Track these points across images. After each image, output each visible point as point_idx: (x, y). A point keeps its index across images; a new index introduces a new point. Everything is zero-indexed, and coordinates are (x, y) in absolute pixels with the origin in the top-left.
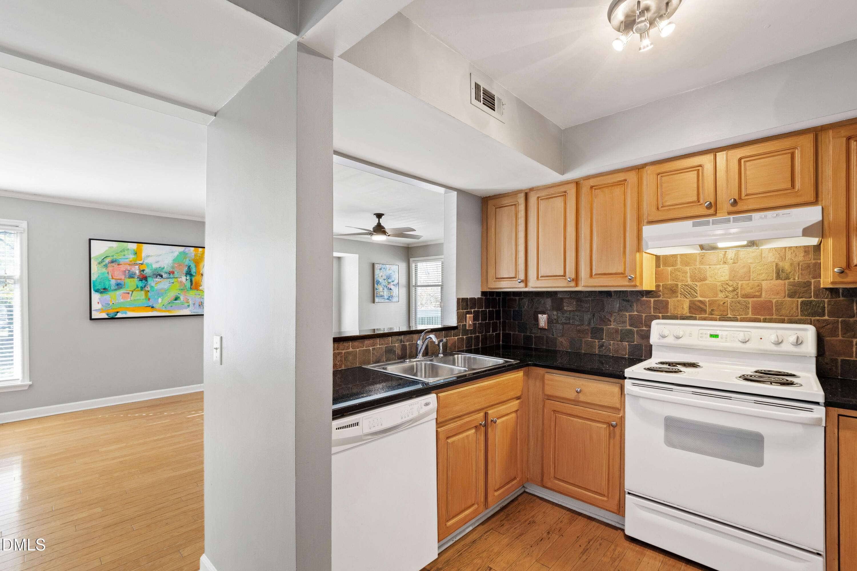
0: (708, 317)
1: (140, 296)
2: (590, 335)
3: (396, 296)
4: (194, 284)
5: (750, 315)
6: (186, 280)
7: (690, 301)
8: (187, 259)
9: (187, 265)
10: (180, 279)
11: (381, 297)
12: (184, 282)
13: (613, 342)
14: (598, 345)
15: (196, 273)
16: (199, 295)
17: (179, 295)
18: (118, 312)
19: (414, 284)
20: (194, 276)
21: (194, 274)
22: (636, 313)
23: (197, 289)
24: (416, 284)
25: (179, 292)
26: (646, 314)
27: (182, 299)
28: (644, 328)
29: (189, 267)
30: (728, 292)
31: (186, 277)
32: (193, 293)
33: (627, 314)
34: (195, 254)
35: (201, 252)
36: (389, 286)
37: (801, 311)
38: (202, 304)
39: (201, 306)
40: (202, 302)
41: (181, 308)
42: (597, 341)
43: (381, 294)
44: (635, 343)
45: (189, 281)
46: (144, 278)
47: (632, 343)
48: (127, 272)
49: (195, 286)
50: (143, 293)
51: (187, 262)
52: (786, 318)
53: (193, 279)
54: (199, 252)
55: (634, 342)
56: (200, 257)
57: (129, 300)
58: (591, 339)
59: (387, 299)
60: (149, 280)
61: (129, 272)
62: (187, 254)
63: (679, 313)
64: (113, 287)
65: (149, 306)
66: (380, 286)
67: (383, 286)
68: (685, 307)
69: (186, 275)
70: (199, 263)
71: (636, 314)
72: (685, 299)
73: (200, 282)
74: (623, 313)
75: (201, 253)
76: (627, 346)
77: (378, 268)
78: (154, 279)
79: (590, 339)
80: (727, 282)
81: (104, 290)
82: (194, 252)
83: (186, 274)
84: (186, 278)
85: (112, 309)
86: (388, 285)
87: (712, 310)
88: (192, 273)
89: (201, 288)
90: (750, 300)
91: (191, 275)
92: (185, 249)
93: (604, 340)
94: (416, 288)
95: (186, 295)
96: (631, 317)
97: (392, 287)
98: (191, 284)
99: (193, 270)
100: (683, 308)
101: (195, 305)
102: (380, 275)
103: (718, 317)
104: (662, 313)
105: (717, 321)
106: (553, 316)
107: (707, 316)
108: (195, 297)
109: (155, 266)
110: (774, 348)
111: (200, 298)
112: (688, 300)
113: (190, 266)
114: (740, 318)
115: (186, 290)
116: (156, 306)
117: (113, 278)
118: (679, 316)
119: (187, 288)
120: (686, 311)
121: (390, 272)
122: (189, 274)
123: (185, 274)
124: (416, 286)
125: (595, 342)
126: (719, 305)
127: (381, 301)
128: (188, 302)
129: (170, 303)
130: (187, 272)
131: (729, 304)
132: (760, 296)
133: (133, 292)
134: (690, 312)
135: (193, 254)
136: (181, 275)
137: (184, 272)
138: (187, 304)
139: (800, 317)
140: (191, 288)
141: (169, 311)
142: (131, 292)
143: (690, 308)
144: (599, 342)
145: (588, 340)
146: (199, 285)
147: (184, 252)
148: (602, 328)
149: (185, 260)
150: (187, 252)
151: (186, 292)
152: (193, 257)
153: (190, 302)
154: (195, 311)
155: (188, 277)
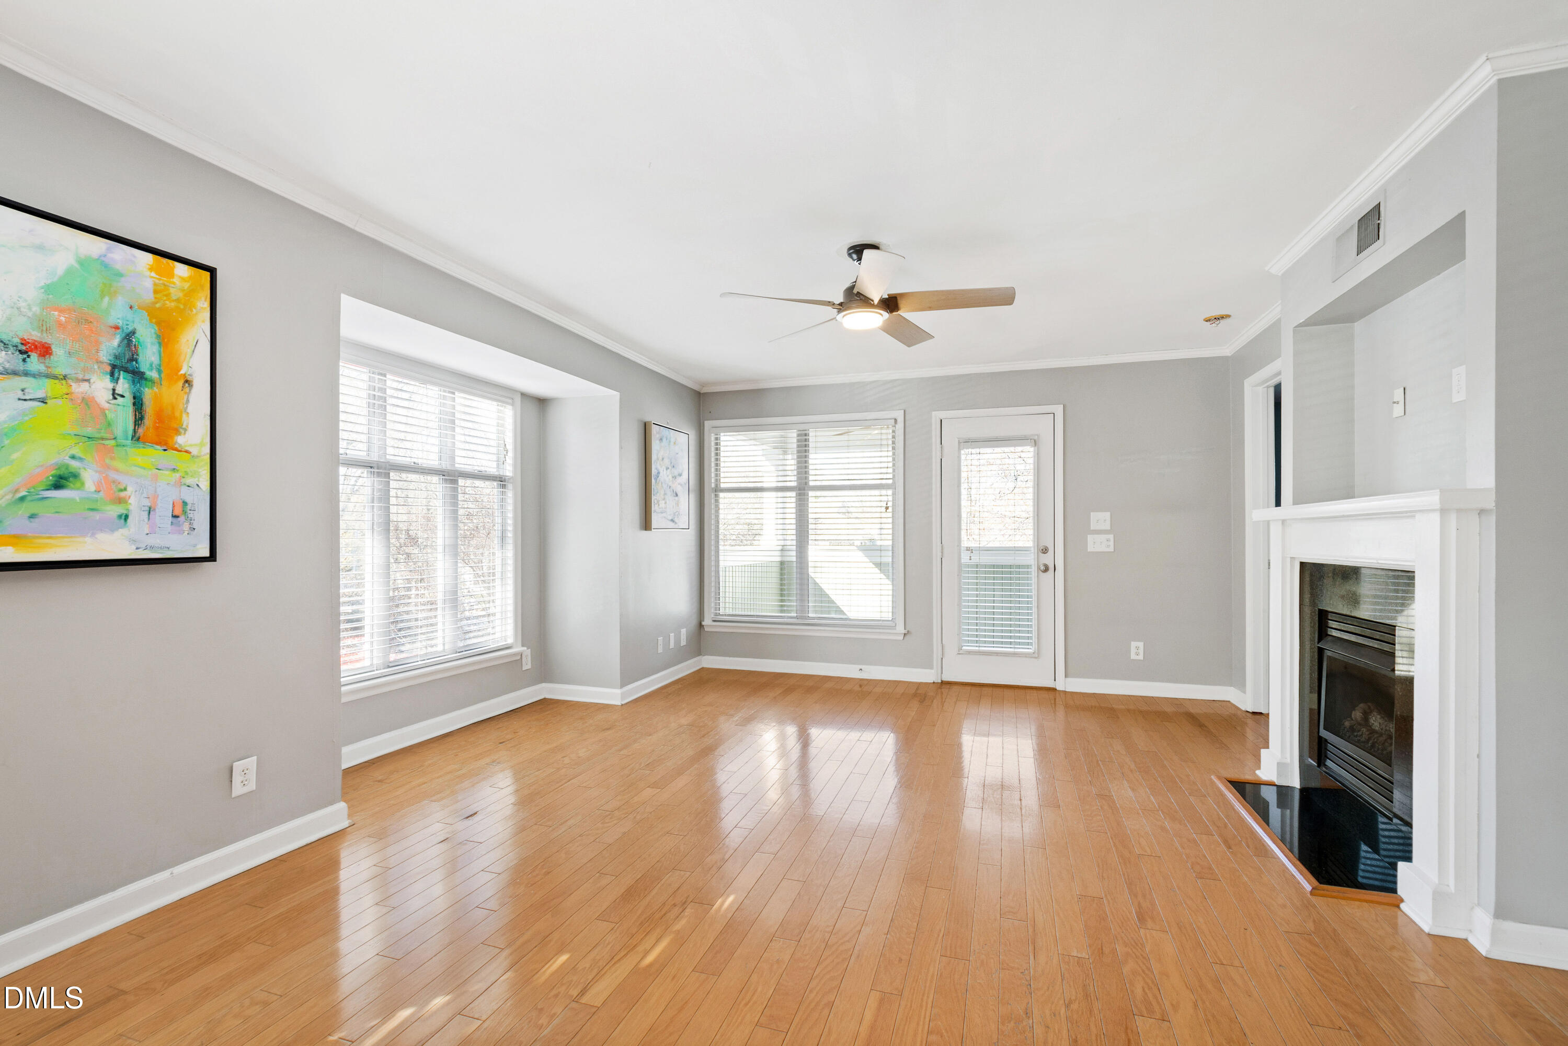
4: (148, 421)
6: (115, 395)
8: (121, 299)
9: (117, 328)
10: (79, 388)
12: (106, 405)
15: (161, 371)
16: (174, 470)
17: (74, 464)
19: (713, 485)
20: (152, 381)
21: (152, 374)
23: (166, 444)
24: (716, 485)
25: (77, 451)
27: (89, 485)
29: (129, 338)
31: (115, 380)
32: (151, 455)
34: (155, 284)
35: (182, 279)
36: (674, 486)
38: (184, 512)
39: (182, 518)
40: (185, 503)
41: (82, 525)
45: (128, 401)
49: (157, 428)
51: (118, 313)
53: (148, 394)
54: (176, 280)
56: (178, 300)
62: (119, 275)
69: (112, 374)
70: (173, 329)
73: (177, 414)
75: (186, 285)
77: (658, 436)
82: (153, 274)
83: (114, 367)
84: (111, 386)
86: (673, 482)
88: (144, 367)
89: (180, 440)
91: (138, 376)
92: (109, 250)
94: (716, 496)
95: (108, 467)
98: (139, 419)
99: (148, 357)
101: (156, 516)
102: (660, 456)
108: (155, 478)
111: (180, 483)
113: (133, 333)
115: (112, 443)
119: (119, 432)
121: (677, 449)
122: (126, 370)
123: (109, 369)
124: (717, 490)
128: (120, 501)
129: (21, 498)
130: (117, 357)
135: (148, 284)
136: (86, 370)
137: (105, 356)
138: (114, 510)
140: (136, 438)
146: (175, 426)
147: (104, 264)
149: (106, 299)
150: (118, 267)
151: (110, 450)
152: (149, 297)
153: (132, 501)
154: (154, 540)
155: (121, 381)
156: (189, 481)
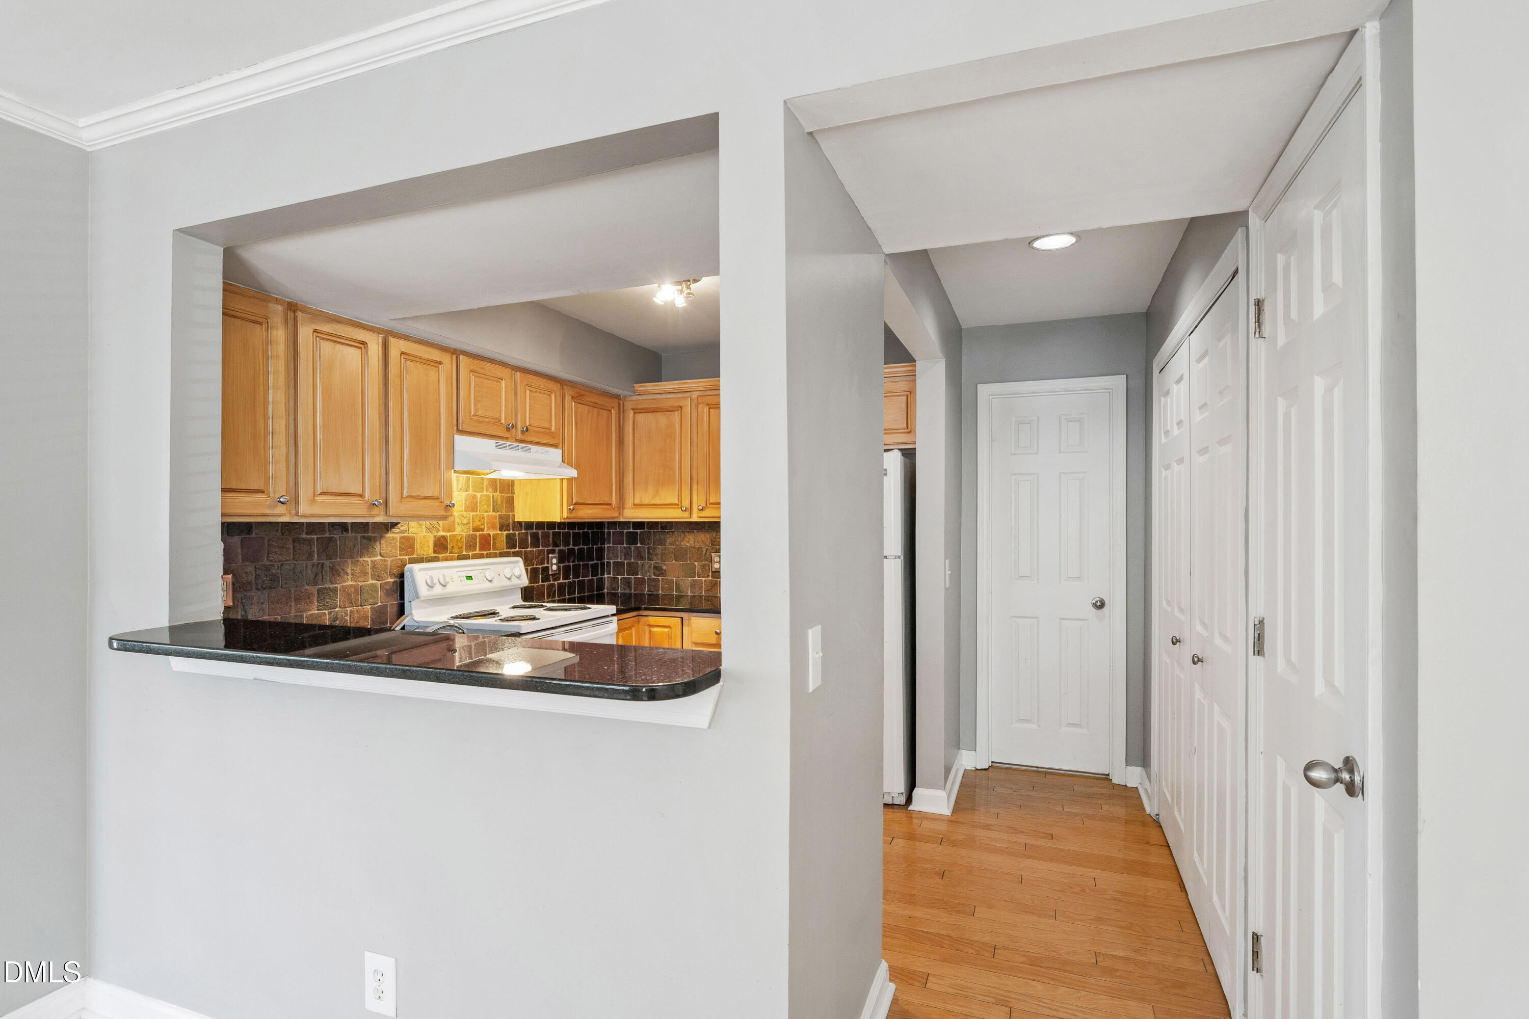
0: (449, 556)
2: (316, 603)
5: (477, 551)
7: (435, 536)
13: (350, 609)
14: (329, 620)
22: (379, 558)
26: (392, 559)
28: (390, 580)
30: (464, 524)
33: (369, 560)
37: (506, 544)
42: (326, 612)
44: (379, 604)
47: (376, 606)
52: (498, 552)
55: (377, 604)
58: (318, 610)
63: (425, 553)
68: (430, 545)
71: (381, 560)
72: (430, 534)
74: (364, 559)
76: (370, 612)
79: (316, 612)
80: (462, 513)
87: (453, 547)
90: (478, 533)
93: (337, 609)
96: (374, 565)
100: (428, 546)
103: (456, 555)
104: (408, 555)
105: (455, 560)
106: (244, 575)
107: (448, 554)
110: (507, 583)
112: (432, 536)
114: (472, 555)
118: (425, 557)
120: (430, 551)
125: (325, 614)
126: (458, 541)
131: (464, 539)
132: (483, 530)
134: (435, 552)
139: (505, 550)
143: (435, 545)
144: (330, 613)
145: (314, 614)
148: (335, 587)
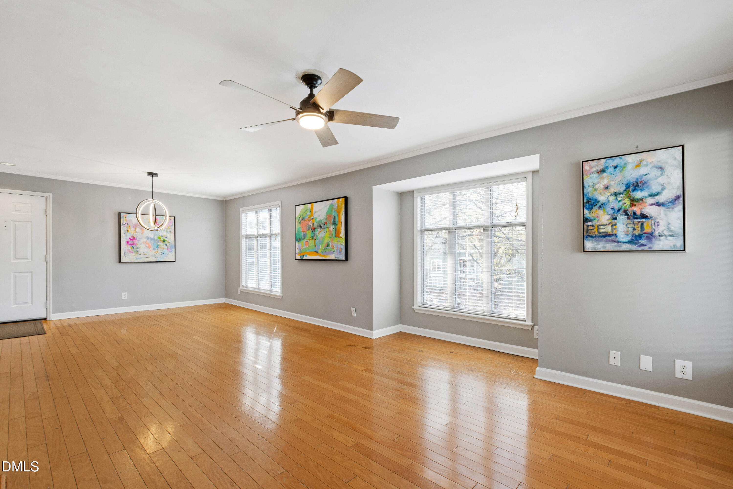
1: (312, 242)
3: (666, 233)
4: (337, 232)
6: (333, 228)
8: (334, 211)
9: (333, 216)
10: (329, 229)
11: (604, 239)
12: (332, 231)
15: (338, 222)
16: (340, 242)
17: (329, 242)
18: (304, 255)
21: (337, 223)
23: (339, 236)
25: (329, 240)
27: (331, 246)
31: (333, 226)
32: (336, 240)
36: (635, 209)
41: (330, 253)
43: (602, 231)
46: (313, 230)
48: (307, 225)
49: (337, 234)
50: (313, 240)
51: (333, 213)
53: (337, 227)
54: (340, 203)
56: (341, 206)
57: (308, 246)
59: (629, 242)
60: (316, 230)
61: (308, 226)
62: (333, 206)
64: (303, 238)
65: (315, 252)
66: (600, 212)
67: (611, 212)
70: (340, 213)
73: (340, 230)
77: (594, 169)
78: (318, 230)
81: (299, 240)
82: (337, 203)
83: (333, 223)
85: (302, 253)
86: (632, 205)
89: (341, 235)
91: (335, 224)
92: (332, 202)
95: (332, 242)
97: (649, 210)
98: (335, 232)
99: (337, 220)
101: (338, 251)
102: (601, 186)
108: (337, 243)
109: (318, 219)
111: (340, 244)
113: (335, 216)
115: (333, 237)
116: (319, 251)
117: (302, 231)
119: (333, 235)
121: (642, 171)
127: (604, 247)
129: (325, 249)
133: (309, 240)
135: (337, 205)
136: (330, 225)
137: (332, 222)
138: (333, 250)
140: (335, 236)
141: (324, 256)
142: (308, 241)
146: (340, 232)
149: (332, 211)
150: (333, 204)
151: (333, 239)
152: (337, 208)
153: (335, 248)
154: (337, 256)
155: (334, 226)
156: (342, 244)
